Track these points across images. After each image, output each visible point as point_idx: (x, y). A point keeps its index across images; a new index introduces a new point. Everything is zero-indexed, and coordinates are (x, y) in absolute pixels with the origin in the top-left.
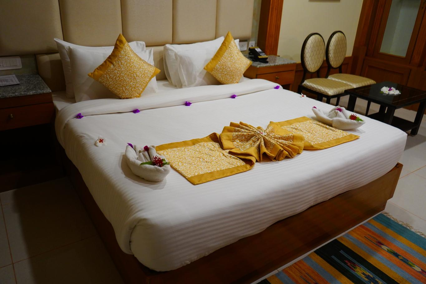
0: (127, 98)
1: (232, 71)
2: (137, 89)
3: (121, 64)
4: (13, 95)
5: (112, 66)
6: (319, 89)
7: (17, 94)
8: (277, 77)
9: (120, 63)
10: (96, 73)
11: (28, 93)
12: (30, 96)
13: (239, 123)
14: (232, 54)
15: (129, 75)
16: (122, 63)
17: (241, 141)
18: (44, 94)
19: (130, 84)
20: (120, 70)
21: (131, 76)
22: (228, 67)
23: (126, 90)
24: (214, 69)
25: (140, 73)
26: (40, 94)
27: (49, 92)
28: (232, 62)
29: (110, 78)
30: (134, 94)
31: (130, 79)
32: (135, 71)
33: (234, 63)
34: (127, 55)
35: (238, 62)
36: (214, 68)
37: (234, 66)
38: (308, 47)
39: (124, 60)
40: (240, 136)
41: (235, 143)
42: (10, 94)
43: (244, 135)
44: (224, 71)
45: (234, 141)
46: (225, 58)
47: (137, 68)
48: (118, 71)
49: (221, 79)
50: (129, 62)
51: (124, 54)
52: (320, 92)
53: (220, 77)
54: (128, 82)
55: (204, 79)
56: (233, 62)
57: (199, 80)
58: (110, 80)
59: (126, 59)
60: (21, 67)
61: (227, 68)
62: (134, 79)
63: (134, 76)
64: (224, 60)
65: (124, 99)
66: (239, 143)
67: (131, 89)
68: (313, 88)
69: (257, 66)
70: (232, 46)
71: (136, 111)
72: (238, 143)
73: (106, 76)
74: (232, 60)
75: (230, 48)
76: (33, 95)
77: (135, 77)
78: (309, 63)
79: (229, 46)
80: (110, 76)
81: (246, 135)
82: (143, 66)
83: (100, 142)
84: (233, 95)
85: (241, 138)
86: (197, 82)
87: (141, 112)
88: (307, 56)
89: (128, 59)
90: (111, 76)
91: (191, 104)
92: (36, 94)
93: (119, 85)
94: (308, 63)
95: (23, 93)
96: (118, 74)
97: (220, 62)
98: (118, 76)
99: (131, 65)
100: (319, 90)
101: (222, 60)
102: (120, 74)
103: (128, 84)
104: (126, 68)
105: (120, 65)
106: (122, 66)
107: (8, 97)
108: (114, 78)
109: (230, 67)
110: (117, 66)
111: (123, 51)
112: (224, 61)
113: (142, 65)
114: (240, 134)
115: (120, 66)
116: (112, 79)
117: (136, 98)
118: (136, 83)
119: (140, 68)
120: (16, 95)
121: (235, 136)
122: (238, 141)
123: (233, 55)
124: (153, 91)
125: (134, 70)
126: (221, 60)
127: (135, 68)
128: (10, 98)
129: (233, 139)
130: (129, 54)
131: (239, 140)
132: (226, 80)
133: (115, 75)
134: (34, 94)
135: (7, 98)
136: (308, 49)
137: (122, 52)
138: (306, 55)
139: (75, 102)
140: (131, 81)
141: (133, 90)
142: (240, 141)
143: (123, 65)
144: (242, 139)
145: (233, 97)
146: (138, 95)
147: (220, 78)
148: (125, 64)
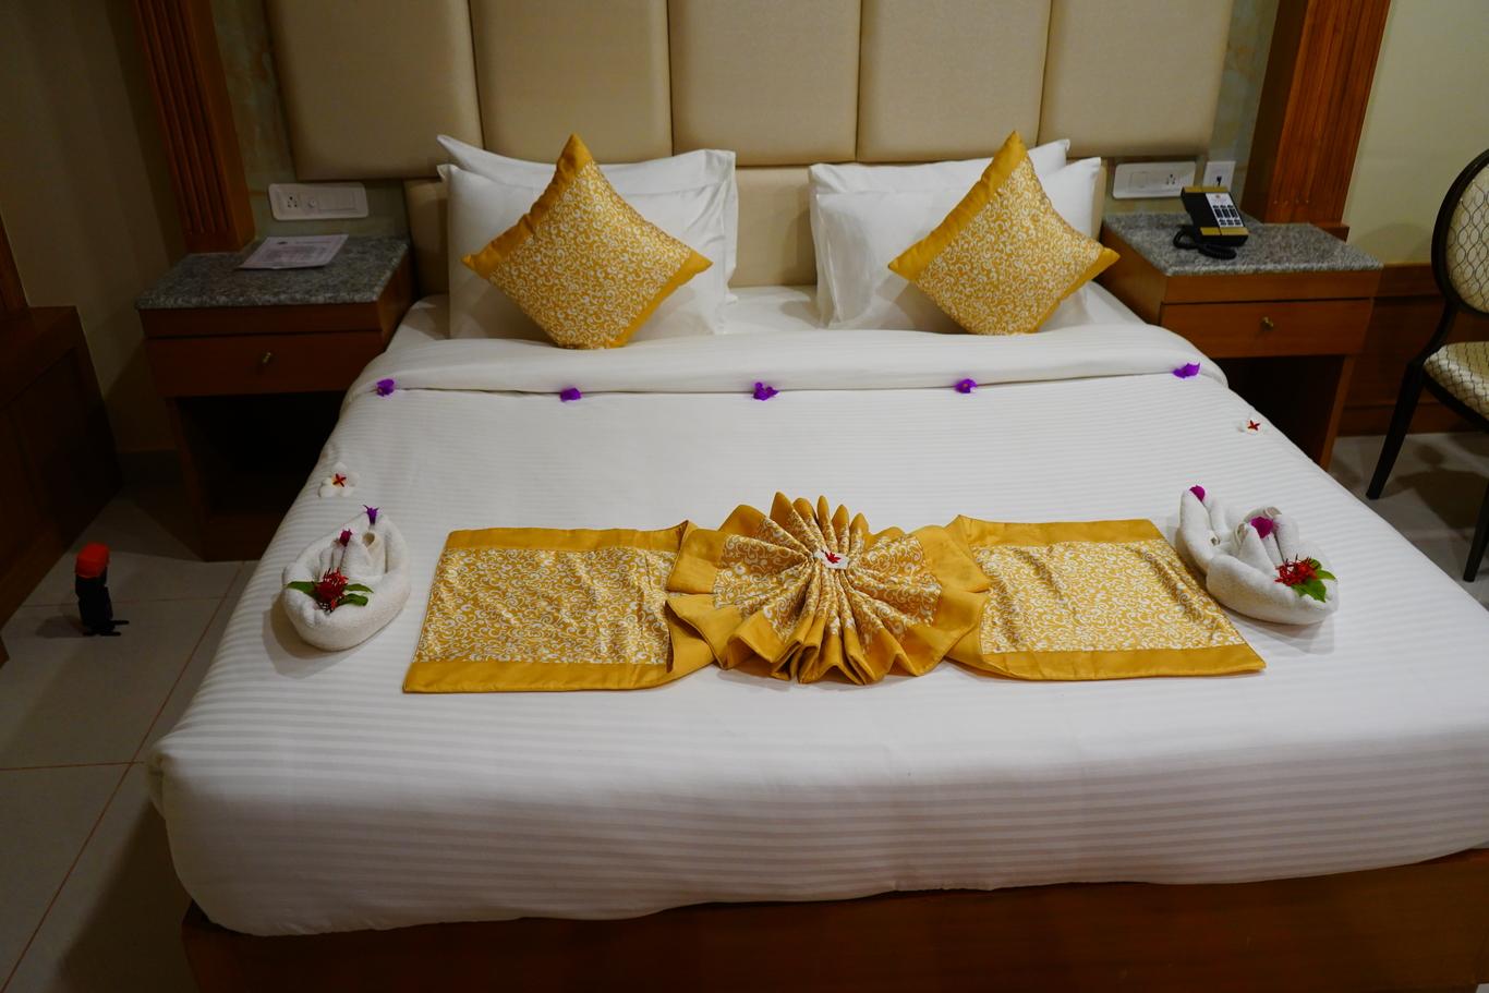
0: (576, 347)
1: (997, 287)
2: (606, 321)
3: (558, 235)
4: (274, 300)
5: (530, 240)
6: (1476, 396)
7: (283, 297)
8: (1266, 320)
9: (554, 232)
10: (484, 258)
11: (313, 299)
12: (317, 306)
13: (792, 502)
14: (1004, 221)
15: (578, 272)
16: (559, 231)
17: (754, 570)
18: (354, 304)
19: (582, 301)
20: (550, 253)
21: (586, 277)
22: (983, 269)
23: (566, 319)
24: (922, 273)
25: (621, 269)
26: (345, 305)
27: (369, 301)
28: (1002, 251)
29: (519, 277)
30: (593, 335)
31: (584, 284)
32: (603, 260)
33: (1010, 256)
34: (581, 205)
35: (1029, 252)
36: (926, 269)
37: (1009, 266)
38: (1474, 199)
39: (568, 223)
40: (751, 552)
41: (727, 574)
42: (267, 297)
43: (767, 552)
44: (963, 285)
45: (724, 567)
46: (973, 234)
47: (610, 252)
48: (545, 256)
49: (954, 311)
50: (585, 231)
51: (573, 204)
52: (1478, 411)
53: (949, 303)
54: (575, 294)
55: (898, 301)
56: (1008, 250)
57: (879, 304)
58: (520, 282)
59: (575, 219)
60: (364, 214)
61: (976, 272)
62: (598, 288)
63: (597, 278)
64: (969, 243)
65: (565, 346)
66: (745, 578)
67: (586, 318)
68: (1455, 384)
69: (1166, 269)
70: (1012, 191)
71: (570, 394)
72: (738, 576)
73: (507, 269)
74: (1004, 243)
75: (1000, 195)
76: (325, 306)
77: (601, 280)
78: (1469, 271)
79: (1000, 190)
80: (519, 269)
81: (774, 553)
82: (636, 245)
83: (335, 483)
84: (963, 378)
85: (756, 560)
86: (869, 312)
87: (583, 400)
88: (1463, 238)
89: (583, 221)
90: (522, 270)
91: (775, 392)
92: (332, 301)
93: (544, 302)
94: (1463, 273)
95: (298, 296)
96: (544, 267)
97: (952, 247)
98: (542, 273)
99: (590, 241)
100: (1473, 400)
101: (961, 242)
102: (550, 268)
103: (574, 301)
104: (571, 250)
105: (554, 237)
106: (559, 241)
107: (260, 304)
108: (531, 277)
109: (989, 271)
110: (545, 240)
111: (571, 193)
112: (966, 246)
113: (631, 243)
114: (754, 547)
115: (552, 242)
116: (525, 279)
117: (602, 348)
118: (601, 300)
119: (624, 251)
120: (280, 301)
121: (734, 550)
122: (744, 569)
123: (1008, 224)
124: (699, 326)
125: (599, 258)
126: (957, 242)
127: (602, 249)
128: (263, 307)
129: (723, 559)
130: (588, 202)
131: (749, 566)
132: (973, 317)
133: (533, 269)
134: (328, 301)
135: (258, 307)
136: (1472, 209)
137: (567, 197)
138: (1457, 238)
139: (448, 336)
140: (585, 293)
141: (590, 320)
142: (752, 572)
143: (564, 237)
144: (759, 564)
145: (964, 386)
146: (612, 340)
147: (950, 308)
148: (571, 235)
